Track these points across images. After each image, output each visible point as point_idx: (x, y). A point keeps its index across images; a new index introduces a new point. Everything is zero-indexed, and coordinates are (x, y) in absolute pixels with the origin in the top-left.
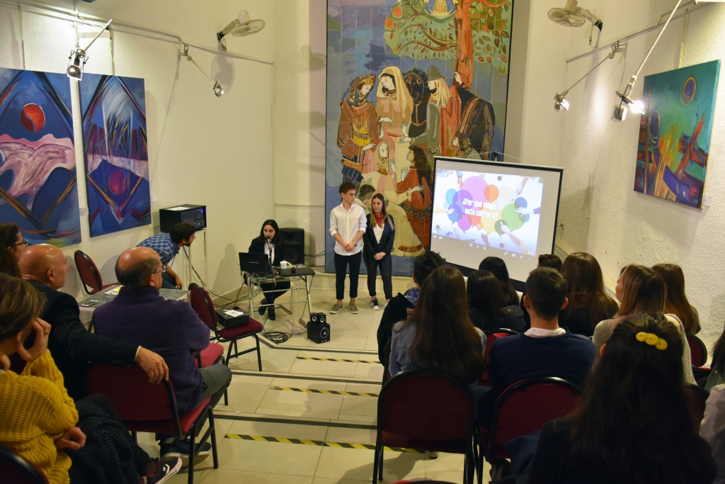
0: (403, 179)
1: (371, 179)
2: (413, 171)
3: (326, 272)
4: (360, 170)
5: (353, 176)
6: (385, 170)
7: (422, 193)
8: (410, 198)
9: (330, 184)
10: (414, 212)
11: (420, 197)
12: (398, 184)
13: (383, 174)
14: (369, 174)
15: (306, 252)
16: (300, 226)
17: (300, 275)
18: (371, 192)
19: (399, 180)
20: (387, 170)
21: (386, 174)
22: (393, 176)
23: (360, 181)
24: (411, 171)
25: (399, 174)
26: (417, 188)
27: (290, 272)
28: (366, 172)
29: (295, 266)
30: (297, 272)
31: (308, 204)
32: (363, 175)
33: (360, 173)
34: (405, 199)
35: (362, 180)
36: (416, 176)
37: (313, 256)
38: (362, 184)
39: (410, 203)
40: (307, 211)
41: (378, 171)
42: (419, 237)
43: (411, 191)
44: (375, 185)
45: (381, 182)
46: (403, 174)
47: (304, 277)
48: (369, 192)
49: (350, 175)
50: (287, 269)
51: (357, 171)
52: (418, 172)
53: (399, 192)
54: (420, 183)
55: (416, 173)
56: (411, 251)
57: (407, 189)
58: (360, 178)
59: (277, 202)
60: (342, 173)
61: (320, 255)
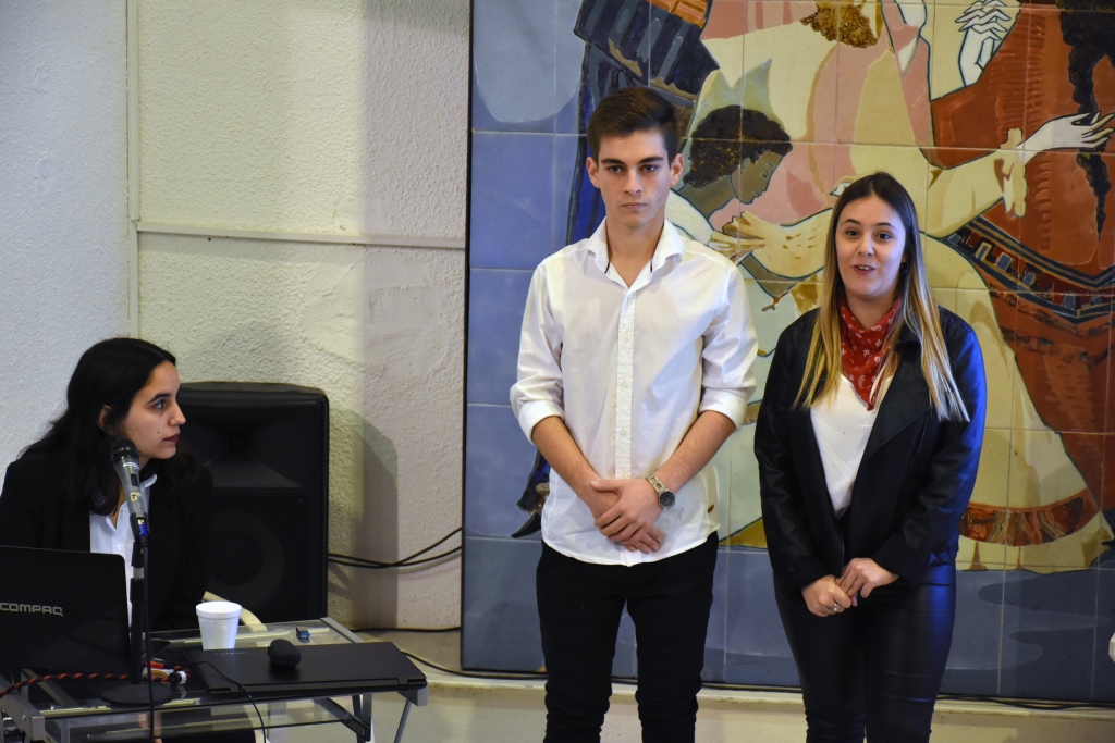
0: (973, 75)
1: (762, 74)
2: (1039, 20)
3: (467, 670)
4: (689, 14)
5: (646, 50)
6: (854, 12)
7: (1092, 161)
8: (1014, 195)
9: (502, 105)
10: (1043, 283)
11: (1079, 187)
12: (938, 106)
13: (846, 37)
14: (753, 36)
15: (340, 539)
16: (307, 374)
17: (322, 692)
18: (765, 158)
19: (944, 83)
20: (869, 11)
21: (865, 40)
22: (905, 54)
23: (695, 89)
24: (1022, 19)
25: (944, 41)
26: (1061, 133)
27: (261, 675)
28: (736, 28)
29: (285, 633)
30: (307, 672)
31: (350, 227)
32: (712, 45)
33: (694, 33)
34: (986, 200)
35: (710, 79)
36: (1055, 52)
37: (378, 564)
38: (706, 102)
39: (1014, 225)
40: (345, 275)
41: (813, 22)
42: (1072, 447)
43: (1020, 150)
44: (788, 109)
45: (830, 90)
46: (974, 40)
47: (345, 702)
48: (752, 153)
49: (630, 44)
50: (245, 653)
51: (673, 22)
52: (1071, 29)
53: (945, 158)
54: (1084, 103)
55: (1054, 33)
56: (1019, 539)
57: (999, 140)
58: (696, 66)
59: (154, 219)
60: (580, 31)
61: (423, 561)
